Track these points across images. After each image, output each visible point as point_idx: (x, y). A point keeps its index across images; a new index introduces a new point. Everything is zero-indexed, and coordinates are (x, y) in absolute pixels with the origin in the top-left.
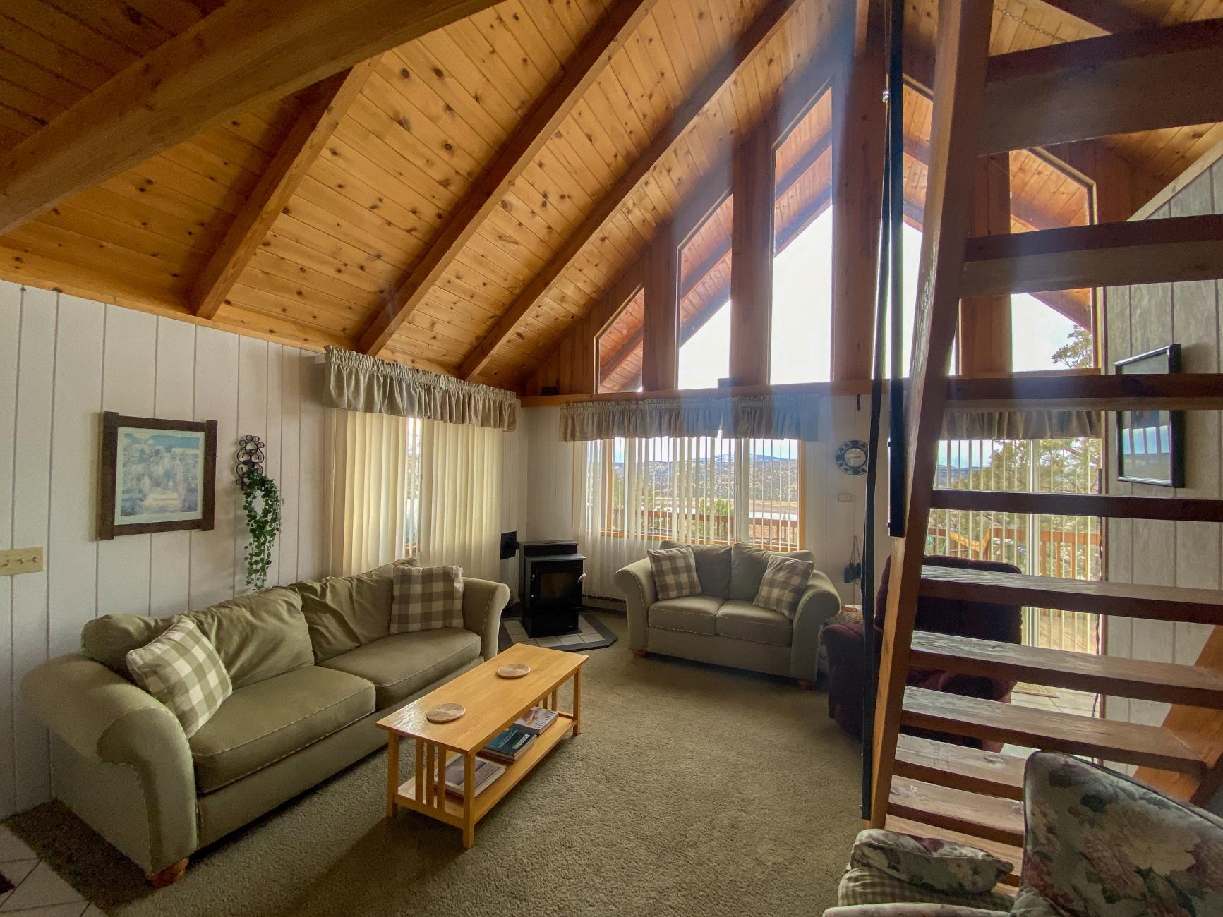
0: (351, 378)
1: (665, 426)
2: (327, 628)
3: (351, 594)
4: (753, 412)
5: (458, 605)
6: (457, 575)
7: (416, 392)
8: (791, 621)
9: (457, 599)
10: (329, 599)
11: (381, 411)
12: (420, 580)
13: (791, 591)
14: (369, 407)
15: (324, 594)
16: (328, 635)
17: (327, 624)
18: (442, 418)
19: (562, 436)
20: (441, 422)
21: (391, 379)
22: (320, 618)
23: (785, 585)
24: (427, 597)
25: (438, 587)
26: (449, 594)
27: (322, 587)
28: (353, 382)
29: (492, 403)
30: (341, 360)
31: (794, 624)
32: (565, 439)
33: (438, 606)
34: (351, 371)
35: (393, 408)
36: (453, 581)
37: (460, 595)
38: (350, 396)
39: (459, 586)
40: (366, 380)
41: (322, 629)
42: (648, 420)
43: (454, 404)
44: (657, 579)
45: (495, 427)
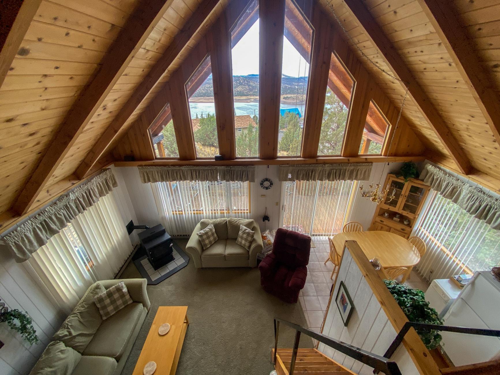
0: (24, 241)
1: (194, 176)
2: (79, 342)
3: (80, 322)
4: (231, 171)
5: (128, 297)
6: (122, 287)
7: (60, 215)
8: (249, 251)
9: (126, 295)
10: (74, 333)
11: (48, 239)
12: (107, 297)
13: (248, 242)
14: (41, 243)
15: (70, 334)
16: (81, 344)
17: (79, 341)
18: (79, 212)
19: (143, 181)
20: (80, 214)
21: (45, 221)
22: (74, 341)
23: (246, 239)
24: (113, 302)
25: (116, 296)
26: (123, 295)
27: (68, 331)
28: (26, 241)
29: (101, 184)
30: (14, 239)
31: (250, 253)
32: (145, 182)
33: (119, 302)
34: (22, 238)
35: (53, 232)
36: (121, 290)
37: (127, 292)
38: (28, 247)
39: (125, 290)
40: (32, 233)
41: (77, 344)
42: (186, 173)
43: (83, 202)
44: (202, 243)
45: (107, 193)
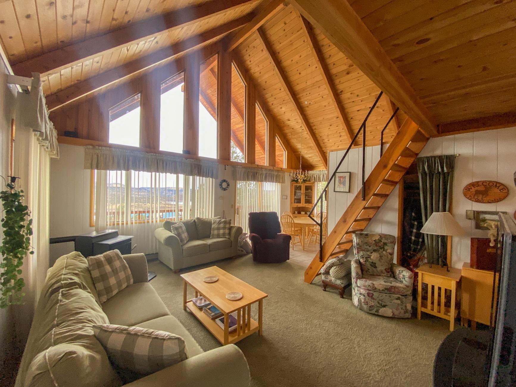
4: (198, 166)
8: (230, 239)
12: (106, 262)
13: (227, 229)
23: (224, 228)
25: (118, 264)
26: (124, 266)
33: (122, 275)
37: (127, 265)
39: (124, 260)
